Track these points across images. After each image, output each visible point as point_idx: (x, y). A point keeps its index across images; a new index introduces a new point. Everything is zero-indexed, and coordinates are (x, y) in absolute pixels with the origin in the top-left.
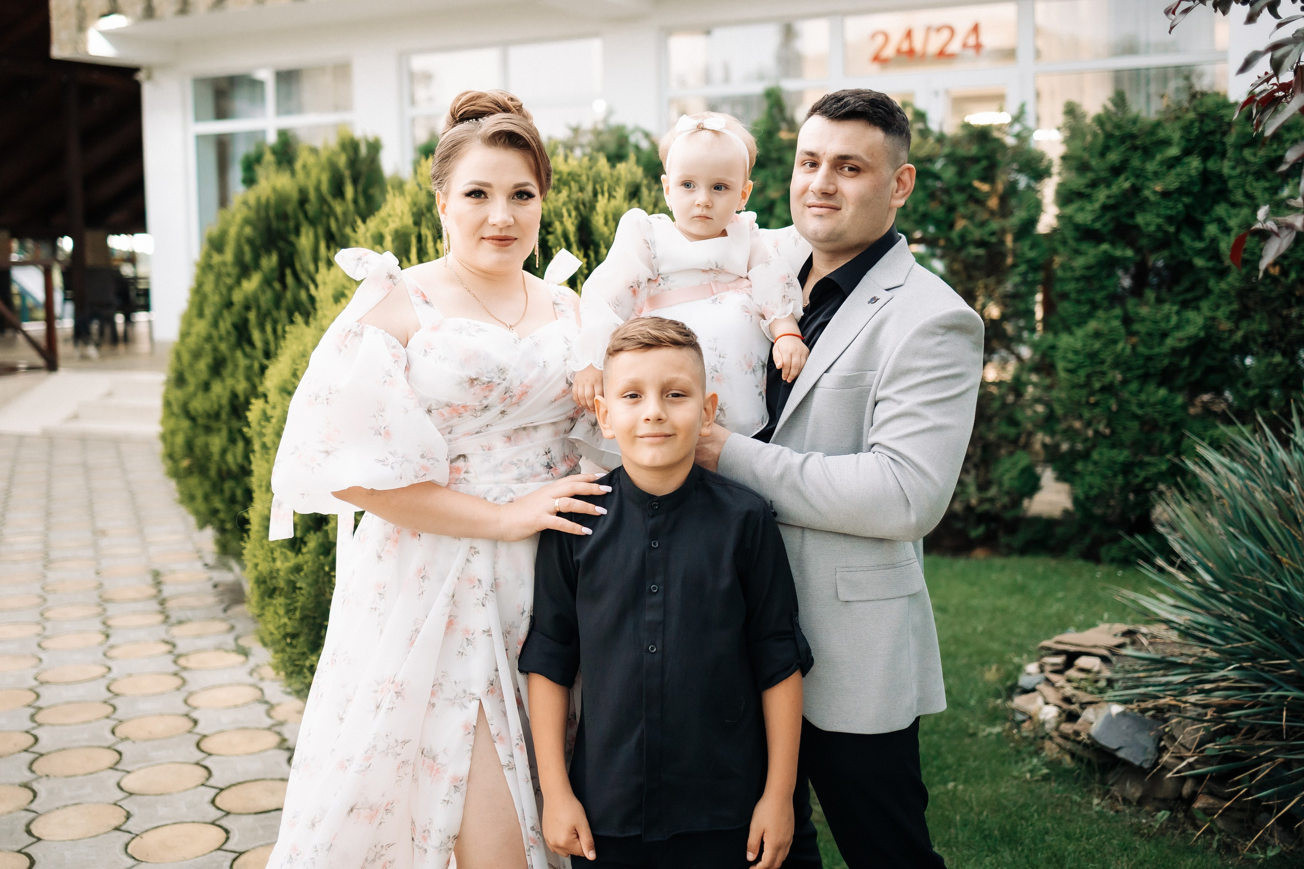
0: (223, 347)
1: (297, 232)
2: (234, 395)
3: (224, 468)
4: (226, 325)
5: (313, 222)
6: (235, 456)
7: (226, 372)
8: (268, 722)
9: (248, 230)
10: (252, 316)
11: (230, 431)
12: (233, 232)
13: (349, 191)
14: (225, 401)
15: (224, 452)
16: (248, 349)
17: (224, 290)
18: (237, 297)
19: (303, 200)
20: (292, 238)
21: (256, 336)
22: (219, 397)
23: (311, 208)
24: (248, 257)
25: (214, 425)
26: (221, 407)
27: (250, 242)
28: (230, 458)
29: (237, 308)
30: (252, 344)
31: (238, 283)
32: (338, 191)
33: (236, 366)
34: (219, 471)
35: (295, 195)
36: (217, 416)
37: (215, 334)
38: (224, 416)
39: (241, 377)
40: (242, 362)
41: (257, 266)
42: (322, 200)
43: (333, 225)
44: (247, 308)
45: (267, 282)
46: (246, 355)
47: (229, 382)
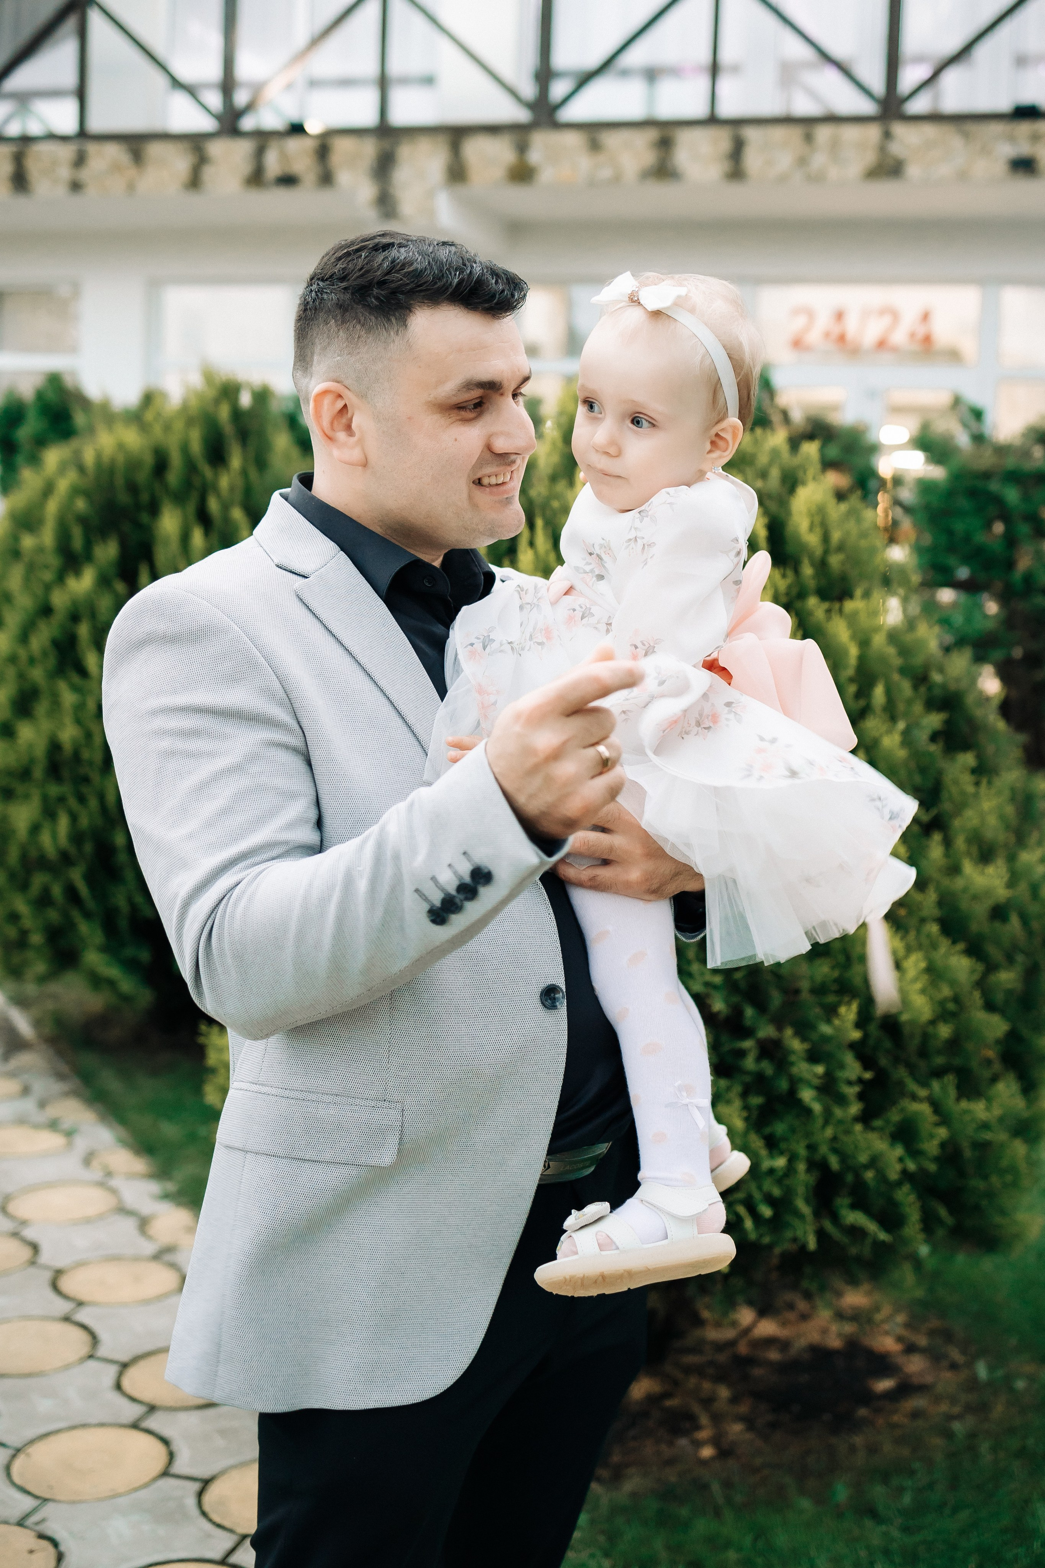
0: (37, 674)
1: (155, 511)
2: (55, 747)
4: (41, 639)
6: (54, 835)
7: (41, 708)
8: (149, 1248)
9: (79, 504)
10: (84, 629)
11: (45, 799)
15: (35, 829)
16: (76, 679)
17: (40, 591)
18: (59, 600)
19: (161, 466)
20: (146, 519)
21: (89, 660)
22: (31, 746)
23: (173, 477)
24: (76, 541)
25: (20, 788)
26: (32, 761)
27: (82, 520)
28: (46, 839)
29: (59, 617)
30: (82, 672)
31: (61, 579)
32: (217, 456)
33: (56, 704)
34: (24, 857)
35: (148, 458)
36: (25, 774)
37: (22, 654)
38: (38, 773)
39: (68, 721)
40: (68, 698)
41: (88, 556)
42: (191, 467)
44: (75, 617)
45: (104, 581)
46: (75, 688)
47: (46, 725)
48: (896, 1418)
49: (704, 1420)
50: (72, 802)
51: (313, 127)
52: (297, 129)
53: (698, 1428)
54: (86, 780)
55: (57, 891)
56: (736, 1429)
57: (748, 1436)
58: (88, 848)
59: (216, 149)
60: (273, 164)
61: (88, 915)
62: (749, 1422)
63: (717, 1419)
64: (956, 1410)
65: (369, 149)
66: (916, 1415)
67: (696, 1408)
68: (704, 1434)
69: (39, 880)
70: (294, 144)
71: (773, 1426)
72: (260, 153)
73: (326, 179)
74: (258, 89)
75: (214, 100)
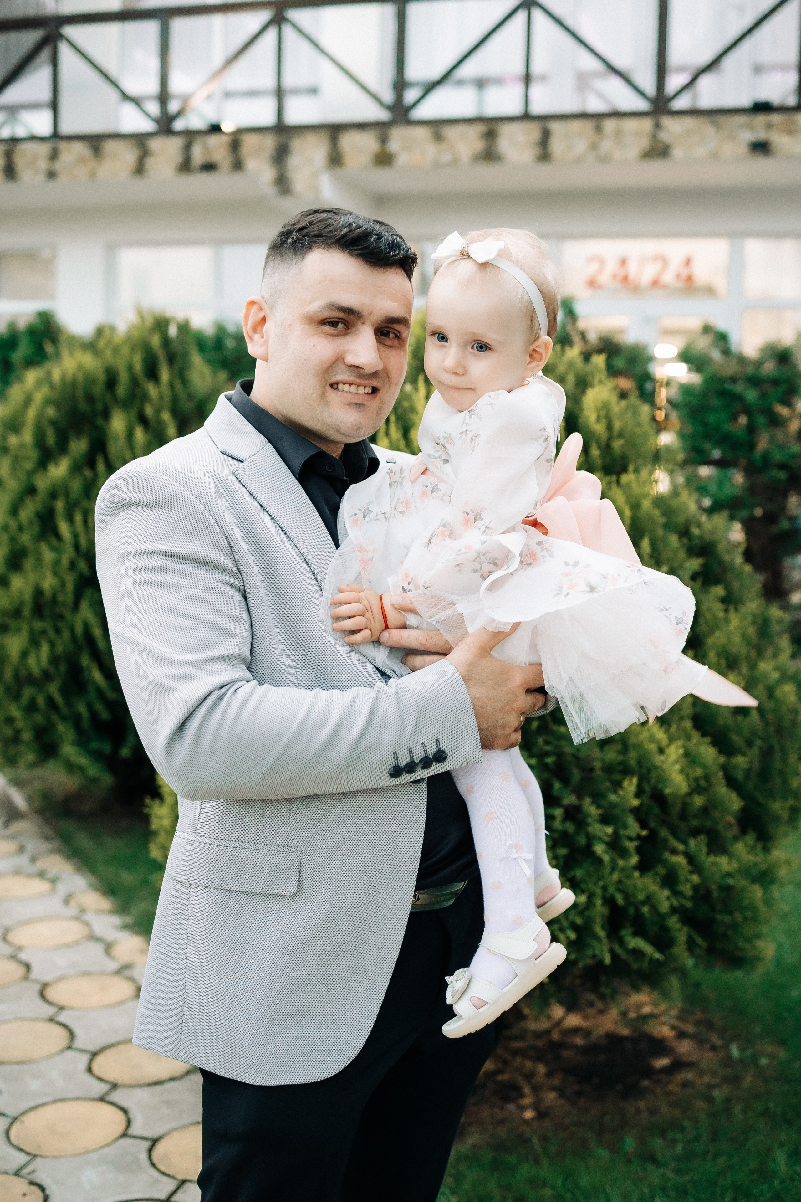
0: (26, 538)
1: (106, 415)
2: (38, 593)
3: (23, 672)
4: (27, 513)
5: (125, 405)
6: (38, 659)
7: (29, 563)
9: (51, 412)
10: (60, 505)
11: (32, 633)
12: (31, 414)
13: (165, 375)
14: (28, 596)
15: (24, 655)
16: (54, 541)
17: (24, 476)
18: (42, 483)
19: (111, 381)
20: (100, 421)
21: (64, 528)
22: (21, 593)
23: (122, 390)
24: (51, 439)
25: (13, 624)
26: (22, 604)
27: (54, 423)
28: (32, 661)
29: (41, 496)
30: (58, 537)
32: (152, 373)
33: (39, 560)
34: (17, 675)
35: (101, 377)
36: (17, 613)
37: (13, 523)
38: (27, 612)
40: (48, 556)
41: (64, 451)
42: (135, 383)
43: (149, 411)
44: (53, 495)
45: (76, 469)
46: (53, 549)
47: (32, 577)
48: (671, 1087)
49: (527, 1090)
50: (51, 633)
51: (228, 127)
52: (215, 129)
53: (522, 1096)
54: (61, 617)
55: (41, 701)
56: (551, 1096)
57: (561, 1102)
58: (63, 667)
59: (156, 144)
60: (198, 155)
61: (63, 718)
62: (561, 1091)
63: (536, 1089)
64: (716, 1081)
65: (269, 142)
66: (685, 1085)
67: (521, 1082)
68: (527, 1101)
69: (28, 692)
70: (214, 140)
71: (579, 1094)
72: (188, 146)
73: (238, 165)
74: (186, 99)
75: (154, 108)
